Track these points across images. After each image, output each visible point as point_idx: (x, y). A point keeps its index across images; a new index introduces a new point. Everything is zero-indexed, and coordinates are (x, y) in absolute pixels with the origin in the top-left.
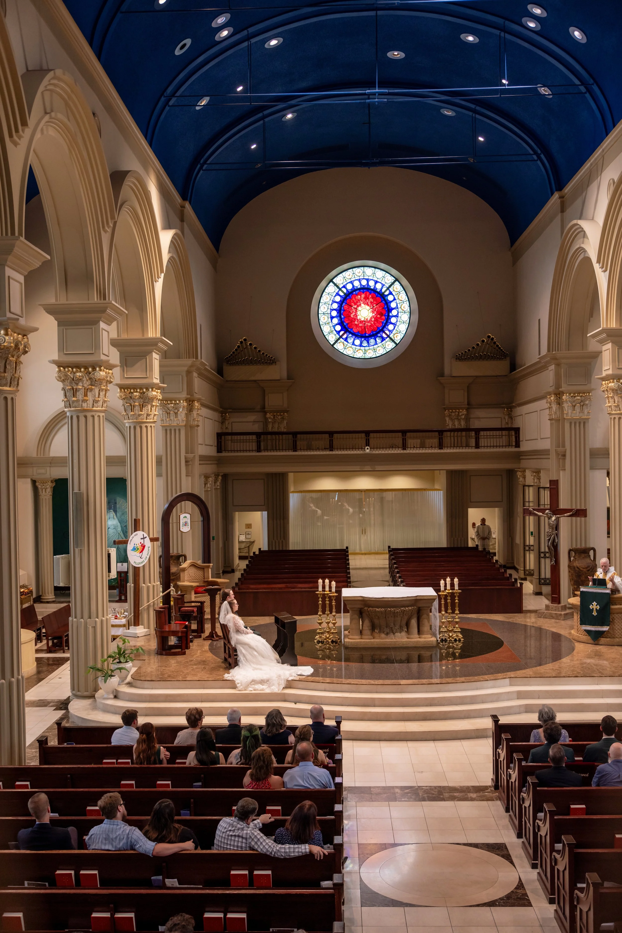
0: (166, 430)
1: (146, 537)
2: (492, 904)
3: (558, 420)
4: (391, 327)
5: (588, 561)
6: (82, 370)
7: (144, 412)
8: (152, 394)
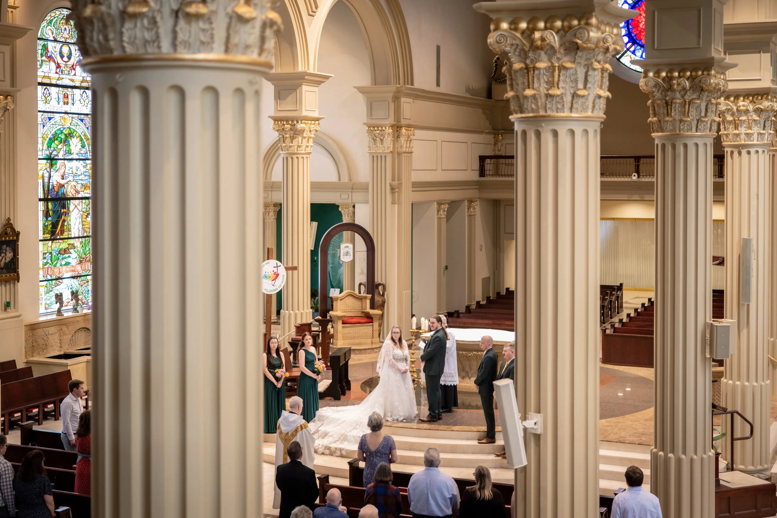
0: (373, 157)
1: (280, 266)
7: (295, 143)
8: (300, 126)
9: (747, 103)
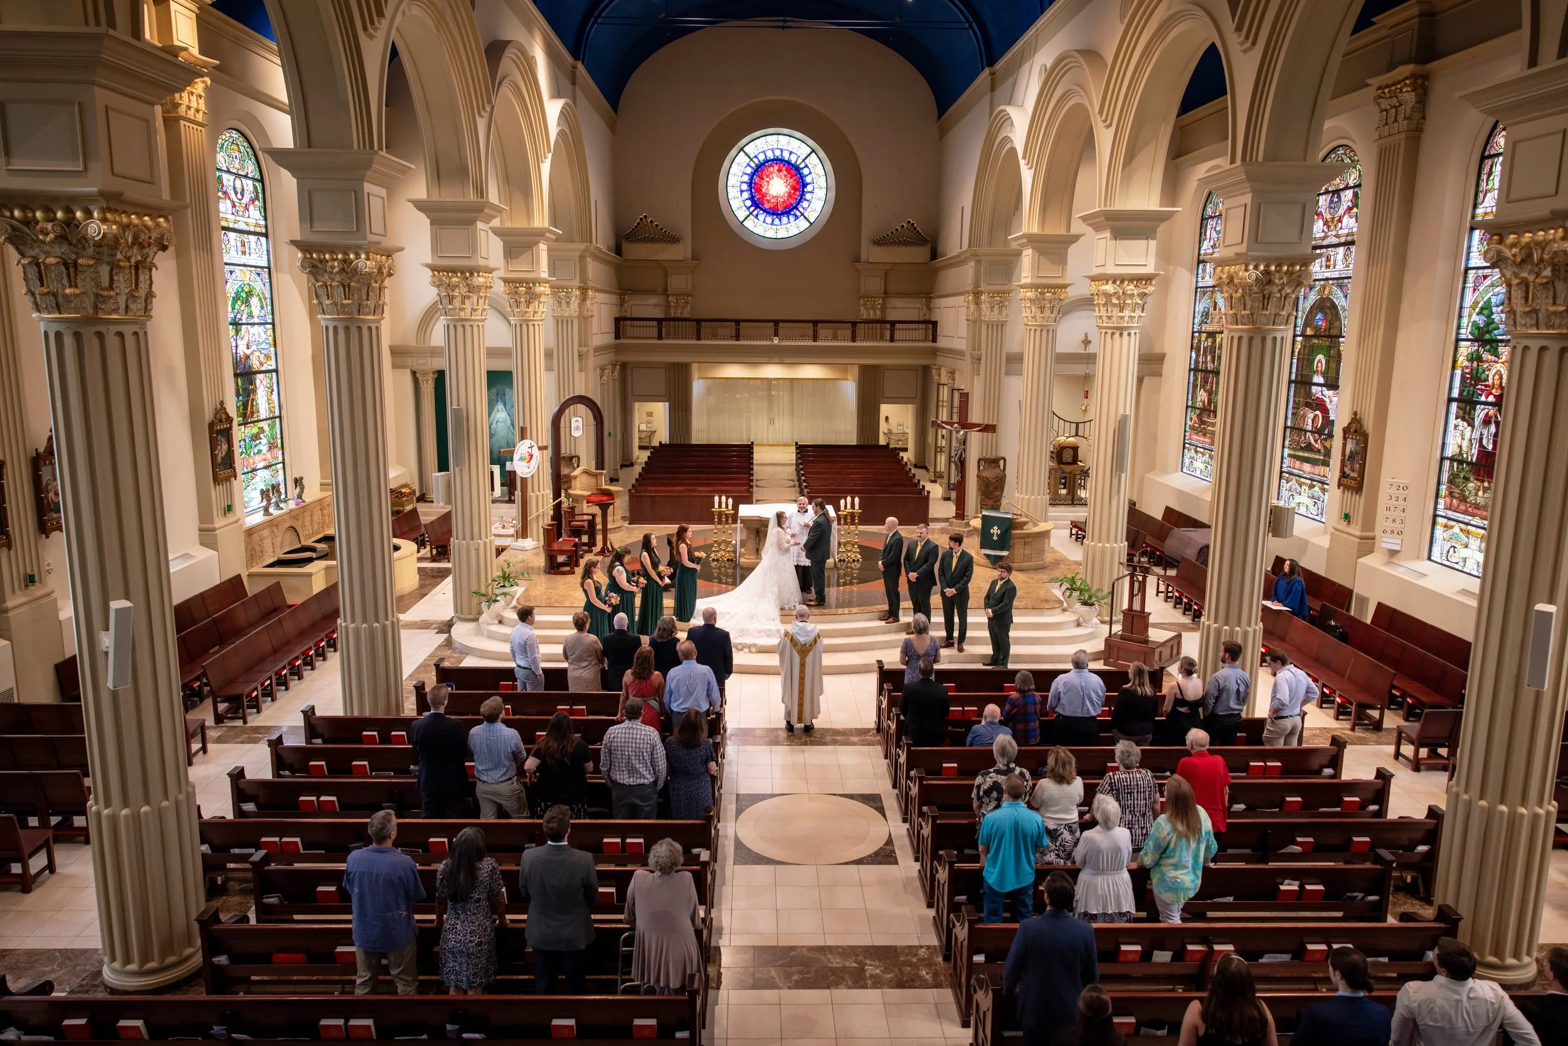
0: (558, 321)
1: (534, 446)
2: (859, 862)
3: (975, 322)
4: (805, 204)
5: (997, 471)
6: (459, 274)
7: (531, 309)
8: (540, 289)
9: (1131, 287)
